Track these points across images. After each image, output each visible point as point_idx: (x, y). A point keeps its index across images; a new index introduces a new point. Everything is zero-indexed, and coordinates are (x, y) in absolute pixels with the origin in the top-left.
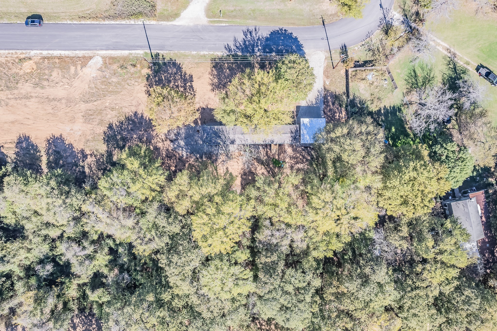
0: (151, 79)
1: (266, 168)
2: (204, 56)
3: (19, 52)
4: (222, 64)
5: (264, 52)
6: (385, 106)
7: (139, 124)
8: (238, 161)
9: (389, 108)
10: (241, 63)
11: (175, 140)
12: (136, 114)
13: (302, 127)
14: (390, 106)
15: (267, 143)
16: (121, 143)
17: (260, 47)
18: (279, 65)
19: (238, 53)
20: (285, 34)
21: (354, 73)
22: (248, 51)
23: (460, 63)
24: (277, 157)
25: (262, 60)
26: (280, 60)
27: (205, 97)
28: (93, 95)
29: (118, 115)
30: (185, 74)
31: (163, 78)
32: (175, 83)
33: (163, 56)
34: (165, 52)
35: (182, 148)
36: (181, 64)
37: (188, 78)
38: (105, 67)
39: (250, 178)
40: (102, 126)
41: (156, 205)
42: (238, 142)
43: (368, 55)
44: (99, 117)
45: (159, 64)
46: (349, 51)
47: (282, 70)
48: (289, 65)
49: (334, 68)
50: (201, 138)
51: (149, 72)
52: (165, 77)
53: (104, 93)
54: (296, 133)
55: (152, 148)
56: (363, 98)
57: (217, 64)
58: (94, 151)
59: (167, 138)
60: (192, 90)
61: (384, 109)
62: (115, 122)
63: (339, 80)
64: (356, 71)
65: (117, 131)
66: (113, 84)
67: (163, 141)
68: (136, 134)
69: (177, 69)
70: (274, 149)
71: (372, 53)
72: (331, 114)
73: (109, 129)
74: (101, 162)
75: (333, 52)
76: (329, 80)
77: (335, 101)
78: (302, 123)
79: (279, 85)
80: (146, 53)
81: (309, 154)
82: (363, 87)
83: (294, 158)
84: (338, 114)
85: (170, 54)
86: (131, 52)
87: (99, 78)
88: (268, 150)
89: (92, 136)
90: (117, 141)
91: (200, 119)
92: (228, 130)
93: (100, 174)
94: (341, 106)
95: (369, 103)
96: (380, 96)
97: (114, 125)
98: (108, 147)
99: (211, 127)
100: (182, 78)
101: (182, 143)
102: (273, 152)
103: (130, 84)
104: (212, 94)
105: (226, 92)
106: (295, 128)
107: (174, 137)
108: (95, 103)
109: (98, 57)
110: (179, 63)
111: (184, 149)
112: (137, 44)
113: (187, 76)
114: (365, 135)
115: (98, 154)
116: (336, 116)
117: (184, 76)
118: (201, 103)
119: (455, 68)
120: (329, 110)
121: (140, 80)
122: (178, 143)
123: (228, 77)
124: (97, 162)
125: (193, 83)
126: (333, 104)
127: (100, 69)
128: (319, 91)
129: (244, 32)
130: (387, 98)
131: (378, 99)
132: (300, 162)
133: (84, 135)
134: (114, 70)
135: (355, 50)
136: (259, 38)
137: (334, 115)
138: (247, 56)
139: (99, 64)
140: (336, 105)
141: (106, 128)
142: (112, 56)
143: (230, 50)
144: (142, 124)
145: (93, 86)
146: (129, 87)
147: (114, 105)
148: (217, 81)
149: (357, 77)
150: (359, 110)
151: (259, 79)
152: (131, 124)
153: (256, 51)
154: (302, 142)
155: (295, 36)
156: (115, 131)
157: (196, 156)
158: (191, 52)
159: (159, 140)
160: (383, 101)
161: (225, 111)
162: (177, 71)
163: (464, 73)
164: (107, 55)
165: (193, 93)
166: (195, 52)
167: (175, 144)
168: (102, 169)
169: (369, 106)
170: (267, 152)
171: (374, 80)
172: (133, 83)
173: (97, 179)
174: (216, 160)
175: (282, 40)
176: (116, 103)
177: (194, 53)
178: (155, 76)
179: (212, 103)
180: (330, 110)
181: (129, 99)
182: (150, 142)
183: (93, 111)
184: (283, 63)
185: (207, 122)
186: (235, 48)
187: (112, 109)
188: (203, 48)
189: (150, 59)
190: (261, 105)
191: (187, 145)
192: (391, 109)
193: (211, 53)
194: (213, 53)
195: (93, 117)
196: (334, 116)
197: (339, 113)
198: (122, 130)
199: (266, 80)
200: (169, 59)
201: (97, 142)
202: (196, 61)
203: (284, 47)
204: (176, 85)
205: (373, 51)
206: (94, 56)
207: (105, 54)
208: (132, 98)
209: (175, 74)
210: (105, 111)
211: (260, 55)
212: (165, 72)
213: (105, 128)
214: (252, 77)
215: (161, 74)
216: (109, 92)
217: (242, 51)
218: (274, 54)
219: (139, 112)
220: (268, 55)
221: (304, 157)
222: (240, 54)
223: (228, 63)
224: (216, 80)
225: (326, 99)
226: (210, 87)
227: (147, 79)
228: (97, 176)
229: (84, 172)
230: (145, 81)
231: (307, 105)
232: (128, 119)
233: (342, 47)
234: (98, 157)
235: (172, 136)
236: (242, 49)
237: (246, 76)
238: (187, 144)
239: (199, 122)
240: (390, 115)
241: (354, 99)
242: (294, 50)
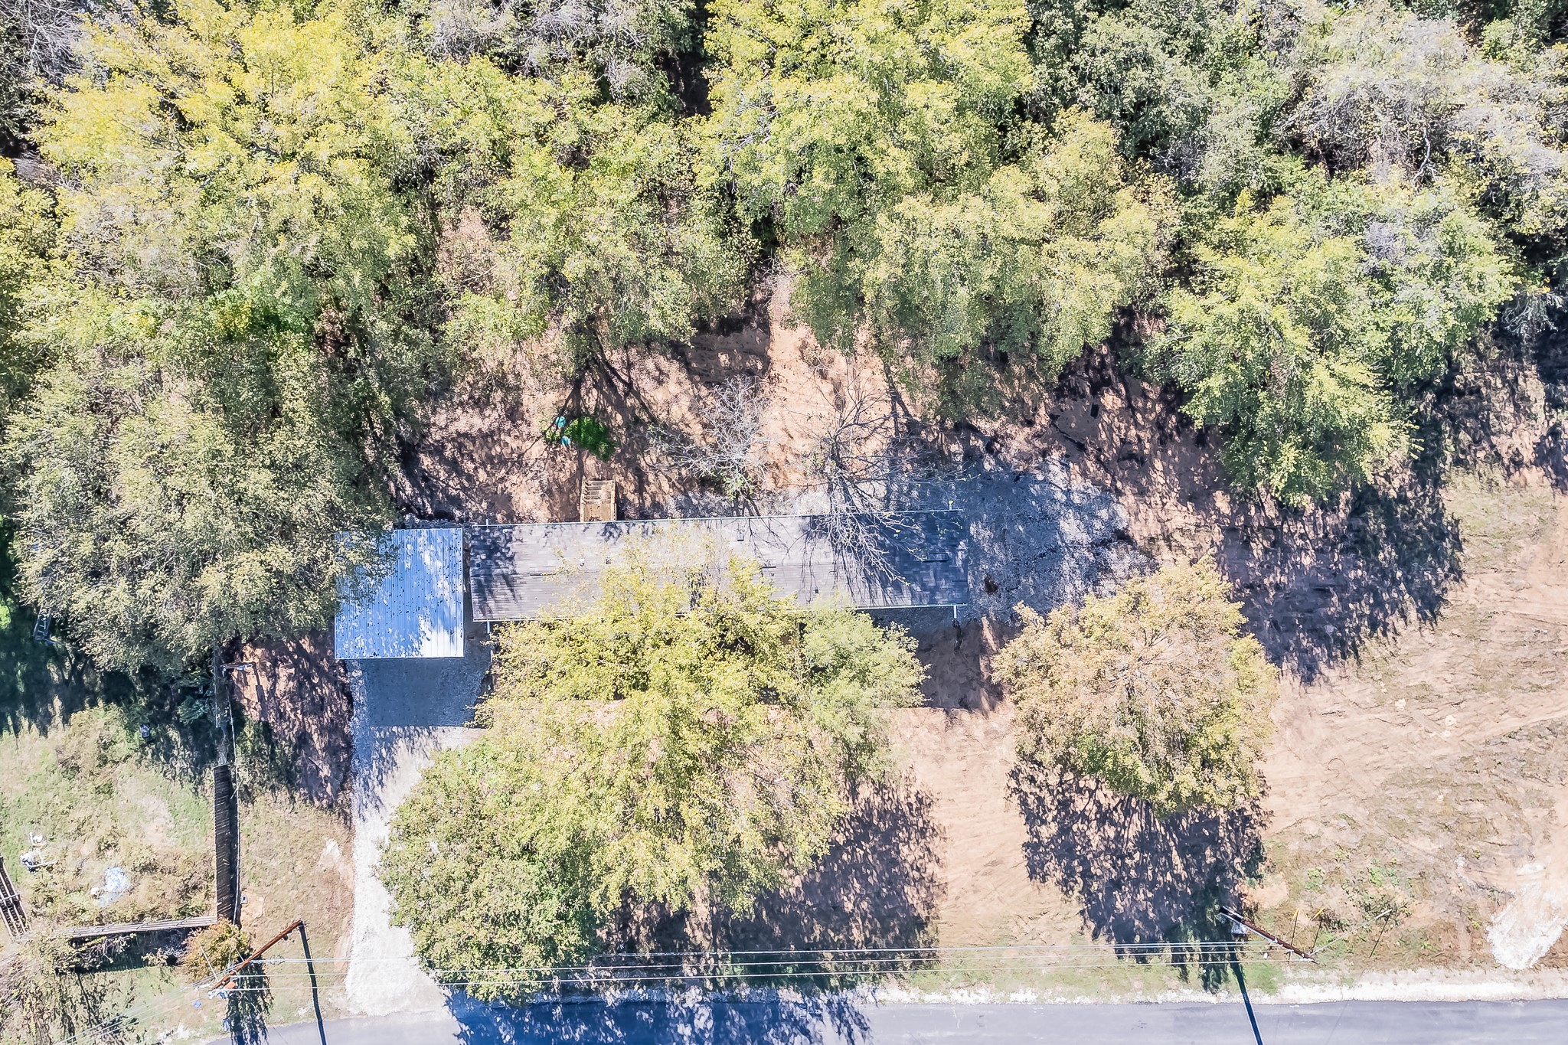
0: (1237, 853)
1: (645, 408)
2: (970, 981)
4: (881, 942)
5: (662, 1004)
6: (44, 732)
7: (1287, 620)
8: (785, 440)
9: (25, 722)
10: (781, 944)
11: (1105, 543)
12: (1309, 674)
13: (456, 610)
14: (17, 731)
15: (640, 524)
16: (1374, 524)
17: (685, 1030)
18: (571, 937)
19: (798, 998)
21: (197, 899)
22: (746, 1009)
24: (590, 463)
25: (669, 960)
26: (568, 962)
27: (963, 765)
28: (1527, 767)
29: (1394, 665)
30: (1065, 882)
31: (1176, 859)
32: (1118, 837)
33: (1184, 976)
34: (1171, 996)
35: (1069, 504)
36: (1088, 935)
37: (1051, 865)
38: (1474, 910)
39: (723, 358)
40: (1473, 608)
41: (1212, 169)
42: (790, 527)
43: (121, 1000)
44: (1487, 653)
45: (1203, 930)
46: (222, 1015)
47: (553, 906)
48: (515, 936)
49: (301, 926)
50: (975, 550)
51: (1253, 893)
52: (1172, 867)
53: (1473, 778)
54: (489, 577)
55: (1222, 502)
56: (152, 774)
57: (905, 939)
58: (1502, 483)
59: (1149, 555)
60: (1031, 799)
61: (49, 718)
62: (1409, 631)
63: (274, 864)
64: (183, 914)
65: (1395, 582)
66: (1426, 824)
67: (1168, 539)
68: (1298, 570)
69: (1111, 909)
70: (601, 500)
71: (103, 1007)
72: (313, 687)
73: (1437, 592)
74: (1466, 429)
75: (302, 1012)
76: (323, 864)
77: (295, 757)
78: (459, 632)
79: (564, 821)
80: (1269, 987)
81: (426, 479)
82: (153, 826)
83: (503, 462)
84: (282, 686)
85: (1147, 987)
86: (1347, 994)
87: (1501, 853)
88: (633, 498)
89: (1519, 557)
90: (1396, 535)
91: (983, 649)
92: (842, 584)
93: (1469, 373)
94: (266, 731)
95: (122, 748)
96: (65, 783)
97: (1413, 615)
98: (1434, 502)
99: (932, 601)
100: (1084, 862)
101: (1071, 528)
102: (607, 490)
103: (1343, 823)
104: (926, 778)
105: (854, 793)
106: (491, 603)
107: (1112, 555)
108: (1511, 723)
109: (1513, 966)
110: (1102, 938)
111: (1059, 495)
112: (1315, 1034)
113: (1059, 875)
114: (113, 563)
115: (1482, 468)
116: (290, 678)
117: (1070, 872)
118: (978, 733)
120: (322, 708)
121: (1293, 847)
122: (1089, 528)
123: (846, 871)
124: (1486, 426)
125: (1027, 838)
126: (303, 739)
127: (1498, 899)
128: (375, 802)
130: (32, 772)
131: (77, 768)
132: (473, 440)
133: (1555, 560)
134: (1425, 894)
135: (189, 1025)
137: (301, 685)
138: (751, 982)
139: (1506, 926)
140: (287, 732)
141: (1450, 596)
142: (1441, 971)
143: (839, 1012)
144: (1275, 624)
145: (1528, 812)
146: (1348, 808)
147: (1416, 714)
148: (904, 850)
149: (177, 883)
150: (173, 708)
151: (681, 856)
152: (1330, 619)
153: (706, 1012)
154: (456, 534)
156: (1408, 582)
157: (998, 462)
158: (1039, 1001)
159: (1188, 543)
160: (52, 758)
161: (862, 676)
162: (1110, 897)
164: (1466, 973)
165: (1025, 787)
166: (1020, 996)
167: (1107, 524)
168: (1460, 394)
169: (123, 734)
170: (640, 490)
171: (93, 867)
172: (1328, 832)
173: (1481, 346)
174: (896, 444)
176: (1410, 728)
177: (1024, 996)
178: (1219, 868)
179: (923, 732)
180: (318, 708)
181: (1347, 747)
182: (1230, 531)
183: (1522, 682)
184: (550, 947)
185: (946, 638)
186: (814, 1026)
187: (1424, 695)
188: (977, 1018)
189: (1249, 955)
190: (666, 705)
191: (1045, 516)
192: (15, 719)
193: (934, 997)
194: (928, 998)
195: (1521, 653)
196: (302, 679)
197: (272, 692)
198: (1371, 589)
199: (641, 845)
200: (1153, 960)
201: (1490, 530)
202: (1009, 954)
203: (555, 1034)
204: (1112, 823)
205: (94, 1020)
206: (1536, 969)
207: (1481, 980)
208: (1332, 753)
209: (1116, 884)
210: (1462, 684)
211: (683, 988)
212: (1170, 892)
213: (1459, 597)
214: (717, 864)
215: (1190, 882)
216: (1444, 783)
217: (776, 1014)
218: (611, 996)
219: (1290, 683)
220: (640, 993)
221: (454, 466)
222: (789, 995)
223: (850, 944)
224: (909, 853)
225: (339, 765)
226: (937, 816)
227: (1256, 854)
228: (1481, 357)
229: (1547, 376)
230: (1267, 844)
231: (438, 732)
232: (1345, 647)
233: (255, 1037)
234: (1481, 455)
235: (1119, 560)
236: (775, 1021)
237: (753, 872)
238: (1048, 522)
239: (988, 634)
240: (21, 688)
241: (199, 765)
242: (506, 1018)
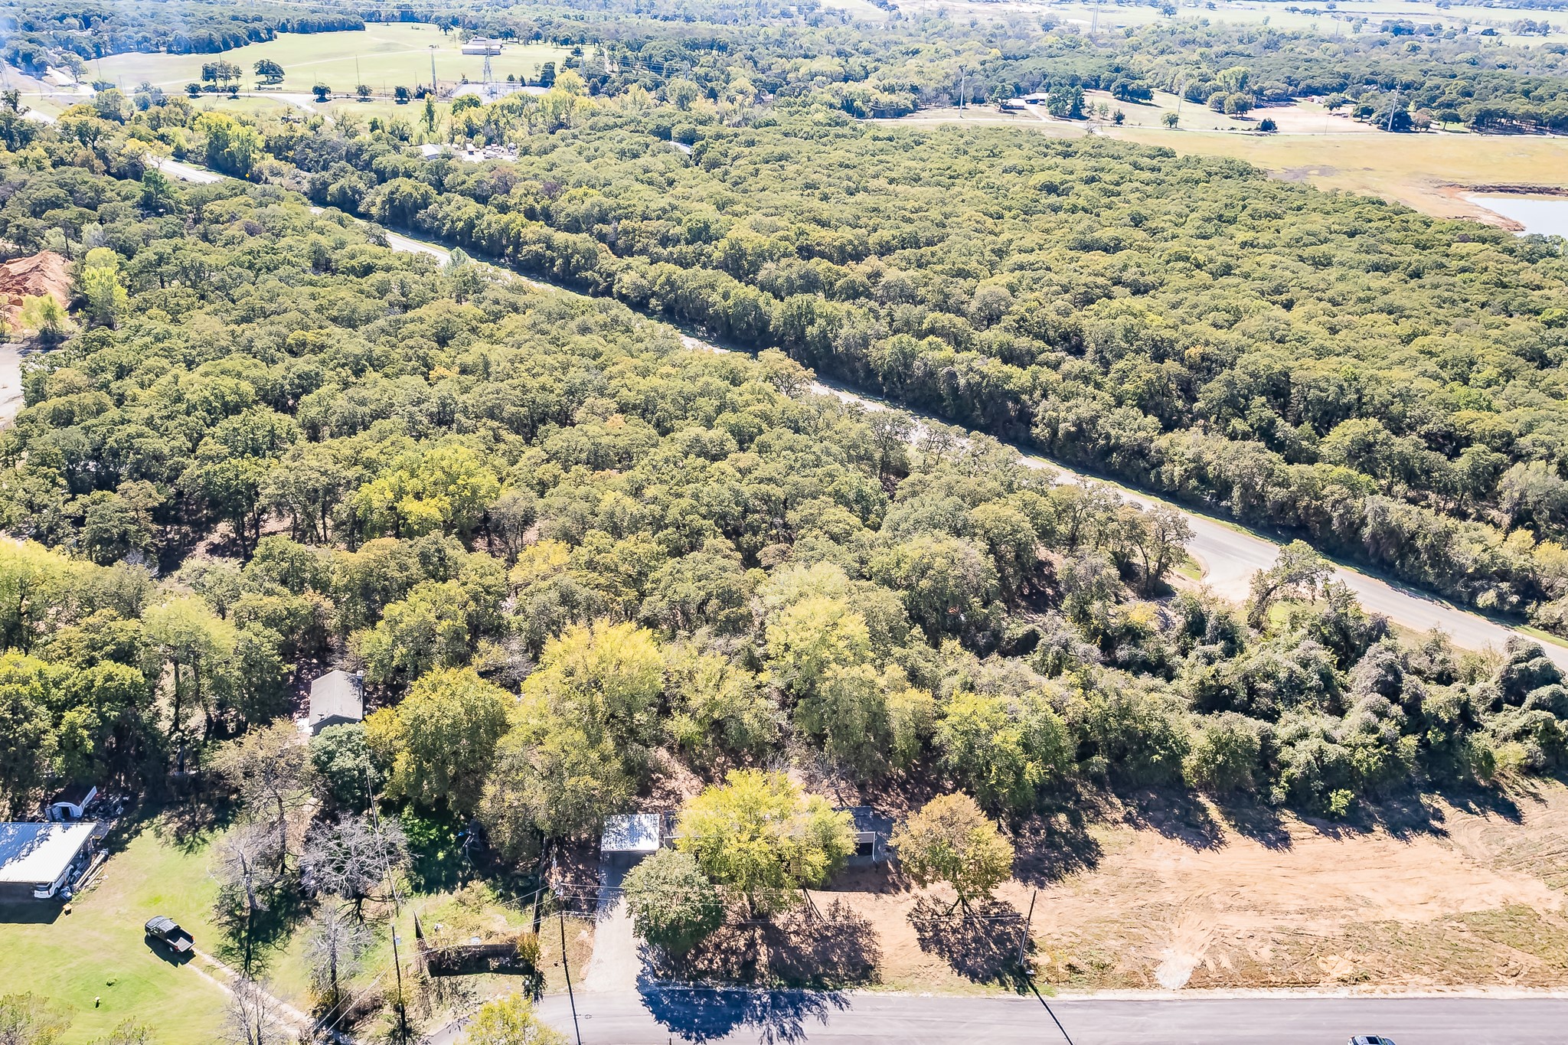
0: (1023, 944)
2: (898, 989)
3: (1378, 994)
4: (853, 974)
5: (745, 992)
6: (450, 892)
12: (1041, 885)
16: (1058, 839)
17: (757, 1002)
19: (813, 992)
20: (690, 1030)
22: (787, 995)
23: (229, 970)
25: (748, 977)
27: (885, 911)
28: (1154, 916)
29: (1079, 883)
30: (940, 953)
31: (993, 946)
32: (963, 938)
33: (1007, 989)
34: (1002, 996)
36: (956, 974)
37: (932, 947)
38: (1146, 966)
40: (1111, 865)
44: (1122, 879)
45: (1012, 972)
46: (521, 990)
51: (1032, 958)
52: (991, 949)
56: (501, 908)
57: (865, 973)
58: (1111, 828)
60: (919, 923)
61: (454, 887)
62: (1084, 872)
63: (555, 938)
65: (1073, 857)
66: (1112, 935)
69: (965, 964)
72: (583, 881)
73: (1093, 860)
74: (1091, 812)
75: (562, 989)
76: (579, 939)
77: (571, 902)
80: (1049, 993)
82: (497, 924)
84: (567, 880)
85: (990, 993)
86: (1090, 996)
87: (1152, 945)
89: (1126, 850)
90: (1068, 842)
95: (488, 897)
96: (458, 908)
97: (1084, 867)
98: (1083, 833)
100: (948, 946)
103: (1071, 934)
104: (867, 916)
108: (1141, 902)
109: (1170, 987)
110: (963, 975)
112: (1078, 1011)
113: (937, 950)
115: (1101, 823)
117: (942, 949)
118: (891, 901)
119: (248, 958)
121: (1049, 942)
124: (1099, 811)
125: (919, 936)
128: (609, 916)
129: (802, 1034)
130: (443, 905)
131: (465, 903)
133: (1143, 851)
134: (1119, 960)
135: (504, 994)
136: (760, 1021)
138: (789, 986)
139: (1163, 972)
141: (1099, 862)
142: (1136, 989)
143: (834, 999)
145: (1159, 931)
146: (1072, 929)
147: (1095, 898)
148: (860, 939)
152: (1046, 868)
153: (767, 995)
155: (662, 1025)
156: (1079, 857)
158: (935, 997)
160: (454, 900)
162: (963, 960)
163: (227, 950)
164: (1149, 990)
165: (915, 919)
166: (924, 995)
169: (489, 891)
171: (465, 937)
172: (1064, 937)
175: (697, 1017)
176: (1094, 902)
177: (927, 994)
178: (1014, 949)
179: (866, 900)
181: (1065, 909)
183: (1142, 889)
185: (871, 867)
186: (822, 1002)
187: (1097, 892)
188: (903, 1002)
189: (1038, 982)
192: (438, 889)
194: (878, 994)
195: (1138, 879)
198: (1063, 859)
200: (990, 983)
201: (1111, 841)
202: (916, 980)
203: (691, 1001)
204: (959, 933)
206: (1182, 988)
207: (1157, 992)
209: (965, 955)
211: (755, 987)
212: (993, 958)
213: (1104, 862)
215: (1002, 954)
216: (1116, 921)
217: (802, 998)
218: (719, 989)
219: (1033, 887)
220: (734, 988)
222: (809, 991)
223: (838, 974)
224: (863, 941)
225: (591, 904)
226: (874, 928)
227: (1032, 945)
229: (1120, 796)
230: (1036, 941)
232: (1055, 877)
233: (537, 997)
234: (1099, 819)
239: (890, 867)
240: (443, 878)
241: (524, 904)
